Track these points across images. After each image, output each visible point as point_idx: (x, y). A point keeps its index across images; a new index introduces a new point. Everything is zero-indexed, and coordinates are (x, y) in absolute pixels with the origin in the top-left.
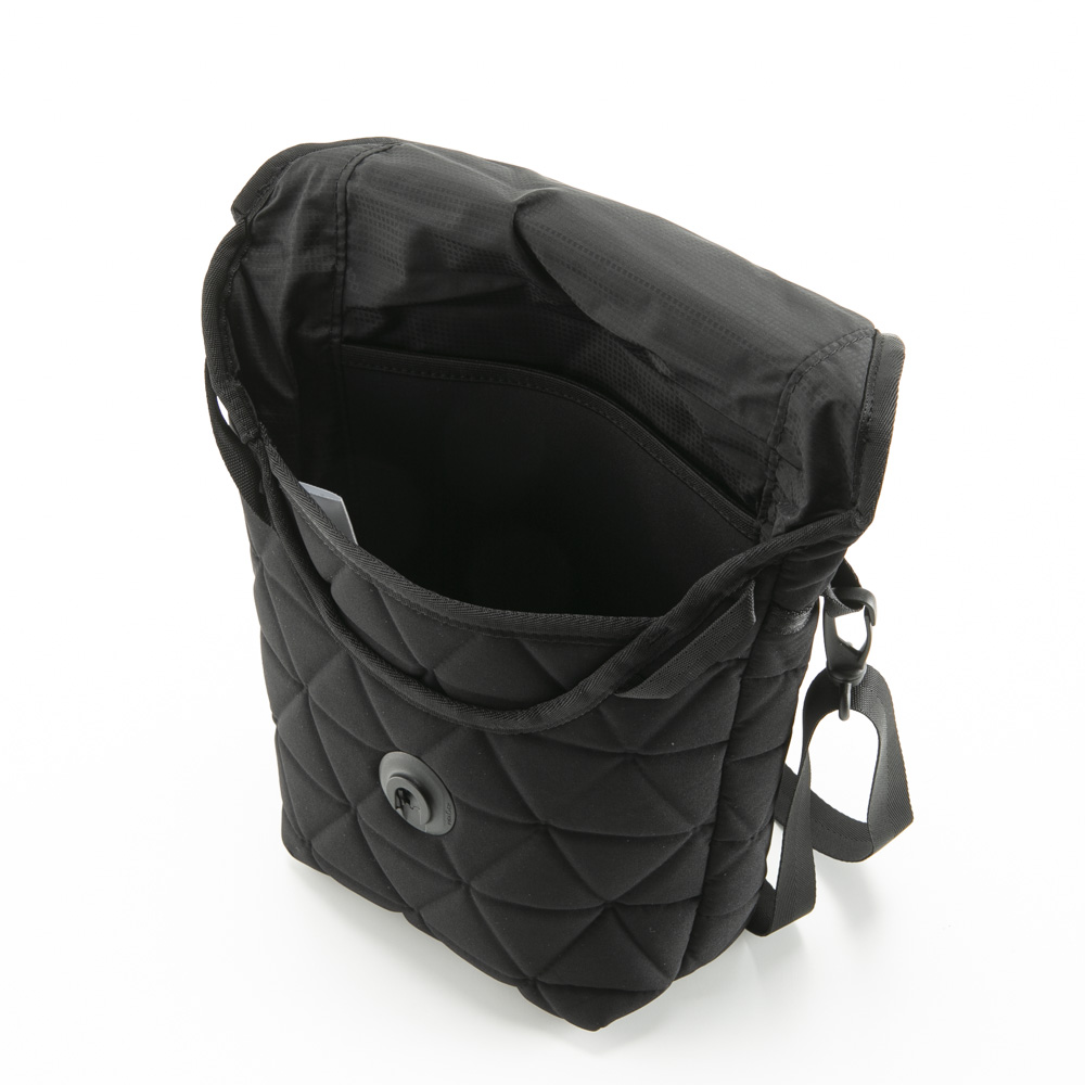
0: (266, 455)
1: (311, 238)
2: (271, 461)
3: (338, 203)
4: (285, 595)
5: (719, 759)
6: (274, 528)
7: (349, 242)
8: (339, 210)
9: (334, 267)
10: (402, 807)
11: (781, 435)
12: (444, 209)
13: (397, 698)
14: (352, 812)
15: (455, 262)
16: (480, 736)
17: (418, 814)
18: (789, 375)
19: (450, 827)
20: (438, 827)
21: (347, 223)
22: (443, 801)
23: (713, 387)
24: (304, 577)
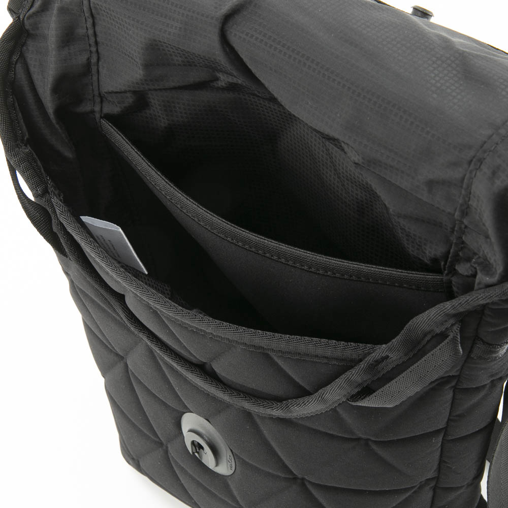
0: (52, 206)
1: (68, 37)
2: (58, 212)
3: (85, 9)
4: (93, 301)
5: (438, 441)
6: (70, 259)
7: (98, 39)
8: (87, 15)
9: (88, 59)
10: (198, 453)
11: (466, 211)
12: (165, 17)
13: (185, 380)
14: (164, 448)
15: (180, 59)
16: (248, 415)
17: (208, 458)
18: (470, 162)
19: (232, 472)
20: (224, 469)
21: (94, 25)
22: (226, 453)
23: (403, 172)
24: (102, 291)
